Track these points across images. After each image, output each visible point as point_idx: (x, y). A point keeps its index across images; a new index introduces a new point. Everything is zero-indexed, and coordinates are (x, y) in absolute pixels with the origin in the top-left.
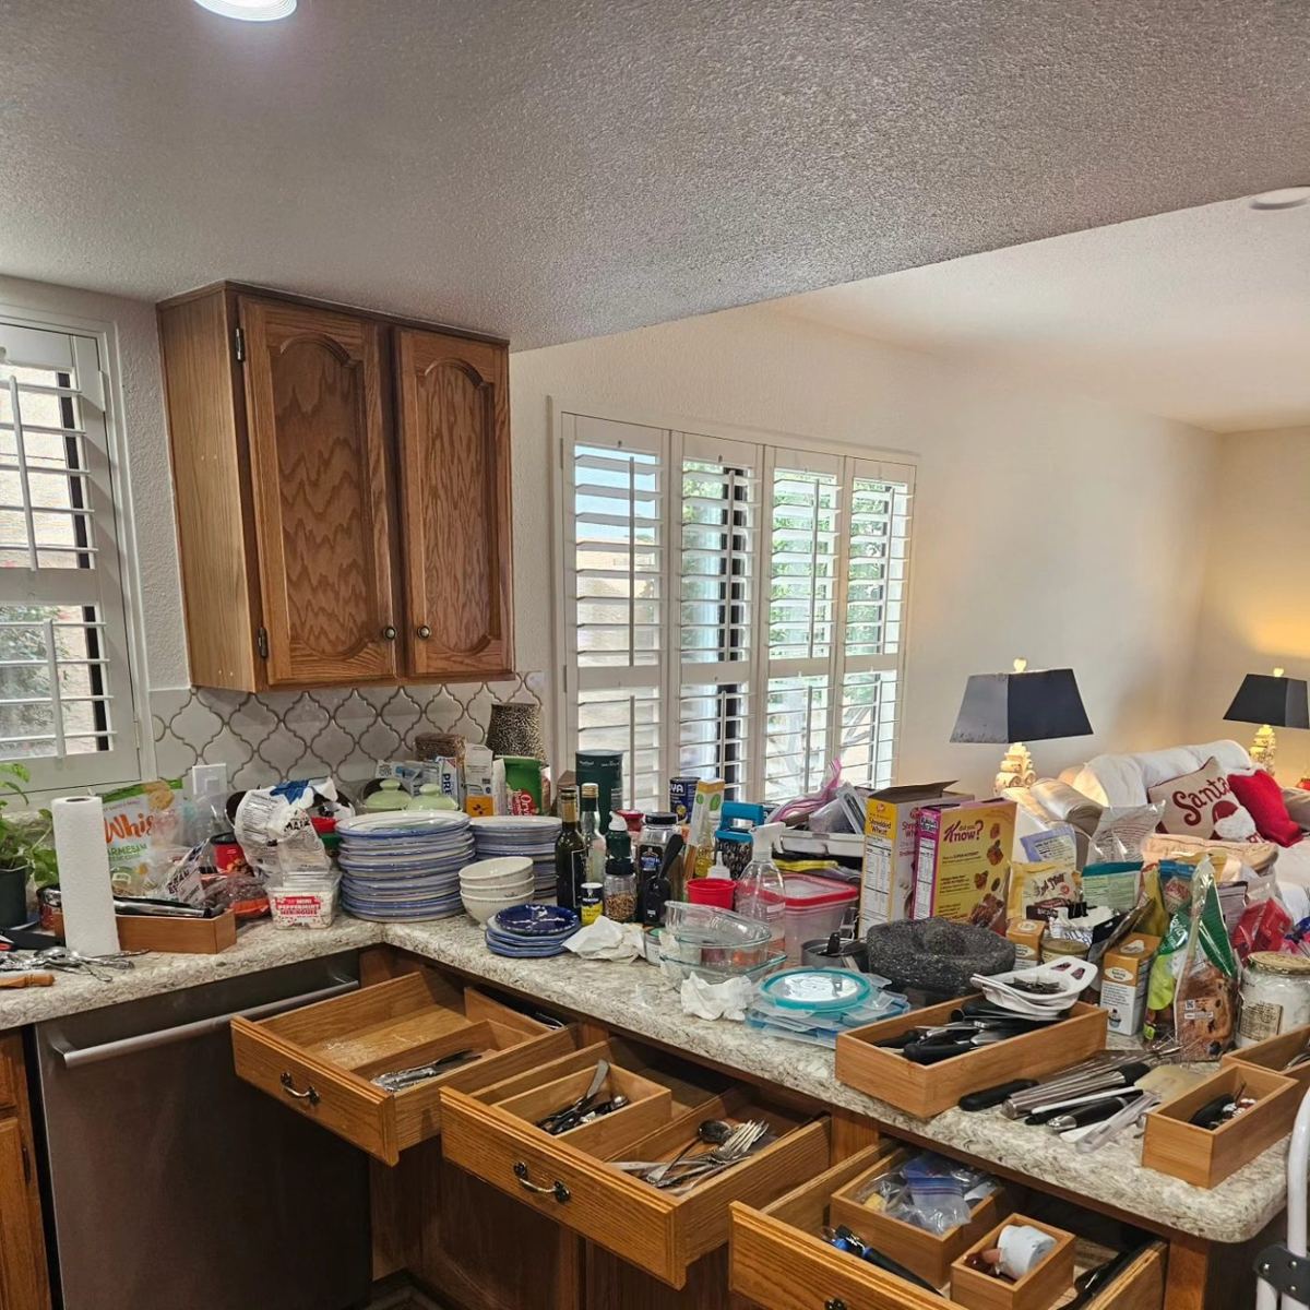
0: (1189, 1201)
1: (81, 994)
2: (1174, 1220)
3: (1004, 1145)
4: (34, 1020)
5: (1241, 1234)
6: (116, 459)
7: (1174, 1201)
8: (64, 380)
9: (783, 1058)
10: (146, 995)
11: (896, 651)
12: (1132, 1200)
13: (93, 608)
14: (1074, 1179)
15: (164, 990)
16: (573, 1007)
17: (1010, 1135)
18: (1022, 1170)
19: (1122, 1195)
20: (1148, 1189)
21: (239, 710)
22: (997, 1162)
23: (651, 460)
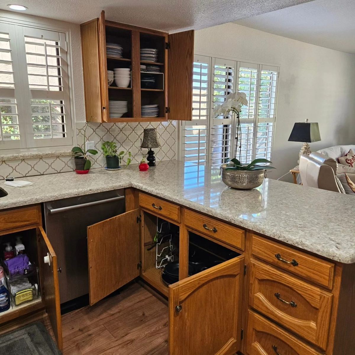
0: (337, 252)
1: (56, 196)
2: (333, 257)
3: (288, 238)
4: (44, 201)
5: (351, 261)
6: (69, 63)
7: (333, 252)
8: (57, 44)
9: (231, 215)
10: (72, 197)
11: (273, 117)
12: (322, 252)
13: (62, 101)
14: (306, 247)
15: (76, 196)
16: (178, 203)
17: (290, 235)
18: (293, 244)
19: (319, 251)
20: (326, 249)
21: (98, 128)
22: (286, 242)
23: (206, 65)
